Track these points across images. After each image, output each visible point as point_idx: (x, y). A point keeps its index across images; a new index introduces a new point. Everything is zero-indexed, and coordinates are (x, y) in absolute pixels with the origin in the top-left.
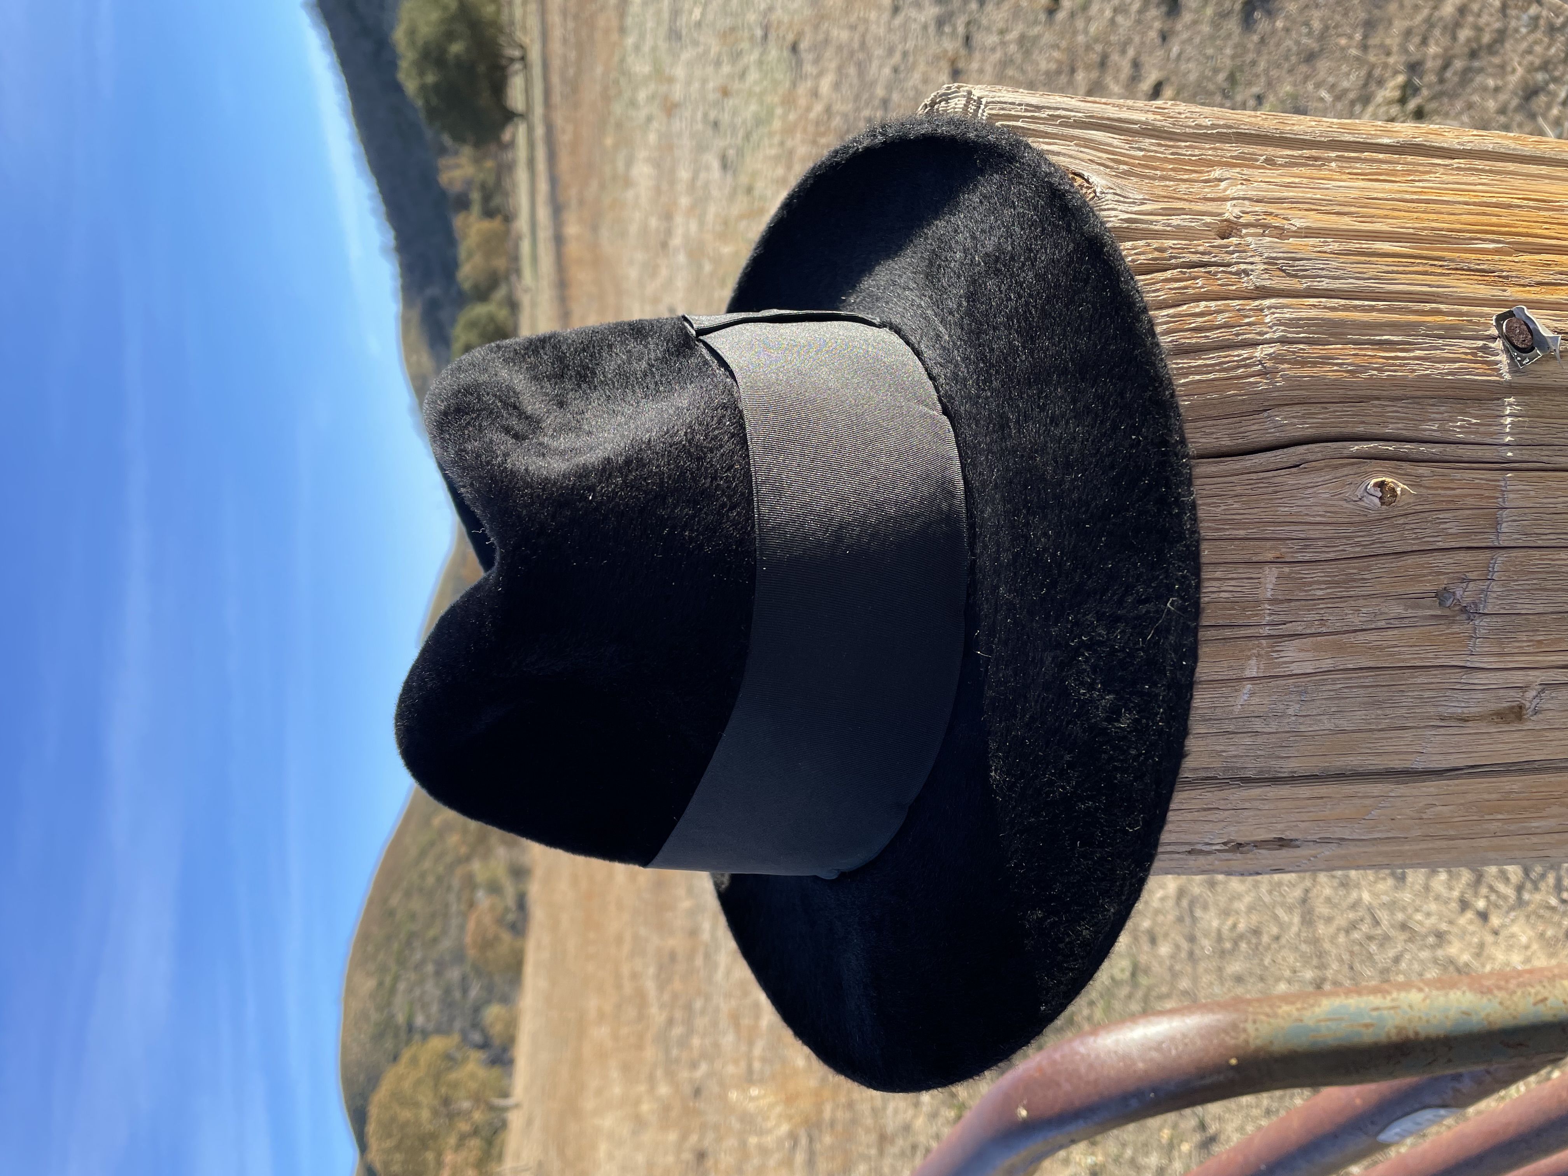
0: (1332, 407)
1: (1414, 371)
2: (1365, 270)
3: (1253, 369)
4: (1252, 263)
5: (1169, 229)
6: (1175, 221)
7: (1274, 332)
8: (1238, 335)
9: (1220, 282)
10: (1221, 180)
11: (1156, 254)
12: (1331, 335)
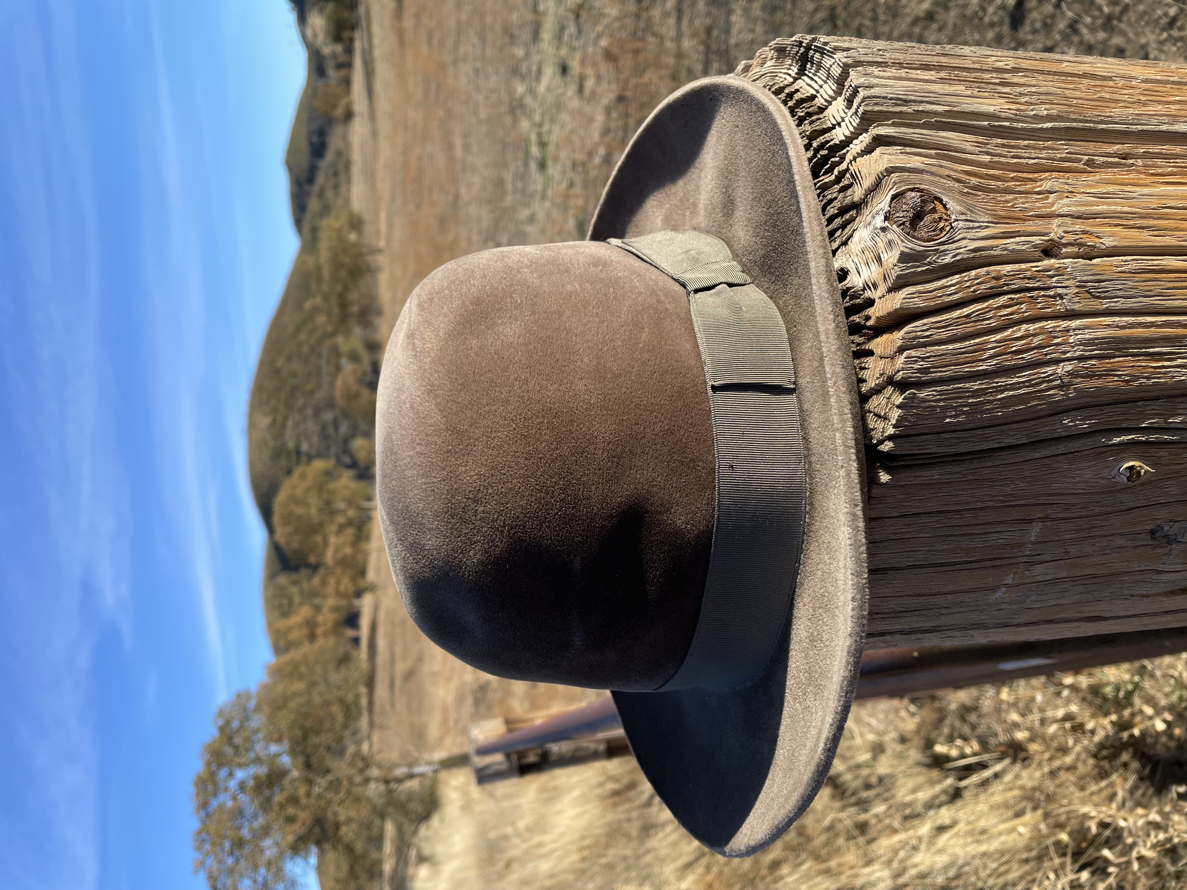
0: (1107, 409)
1: (1174, 377)
2: (1152, 288)
3: (1054, 383)
4: (1066, 287)
5: (1006, 252)
6: (1012, 243)
7: (1075, 351)
8: (1046, 355)
9: (1039, 306)
10: (1051, 193)
11: (993, 283)
12: (1117, 350)
